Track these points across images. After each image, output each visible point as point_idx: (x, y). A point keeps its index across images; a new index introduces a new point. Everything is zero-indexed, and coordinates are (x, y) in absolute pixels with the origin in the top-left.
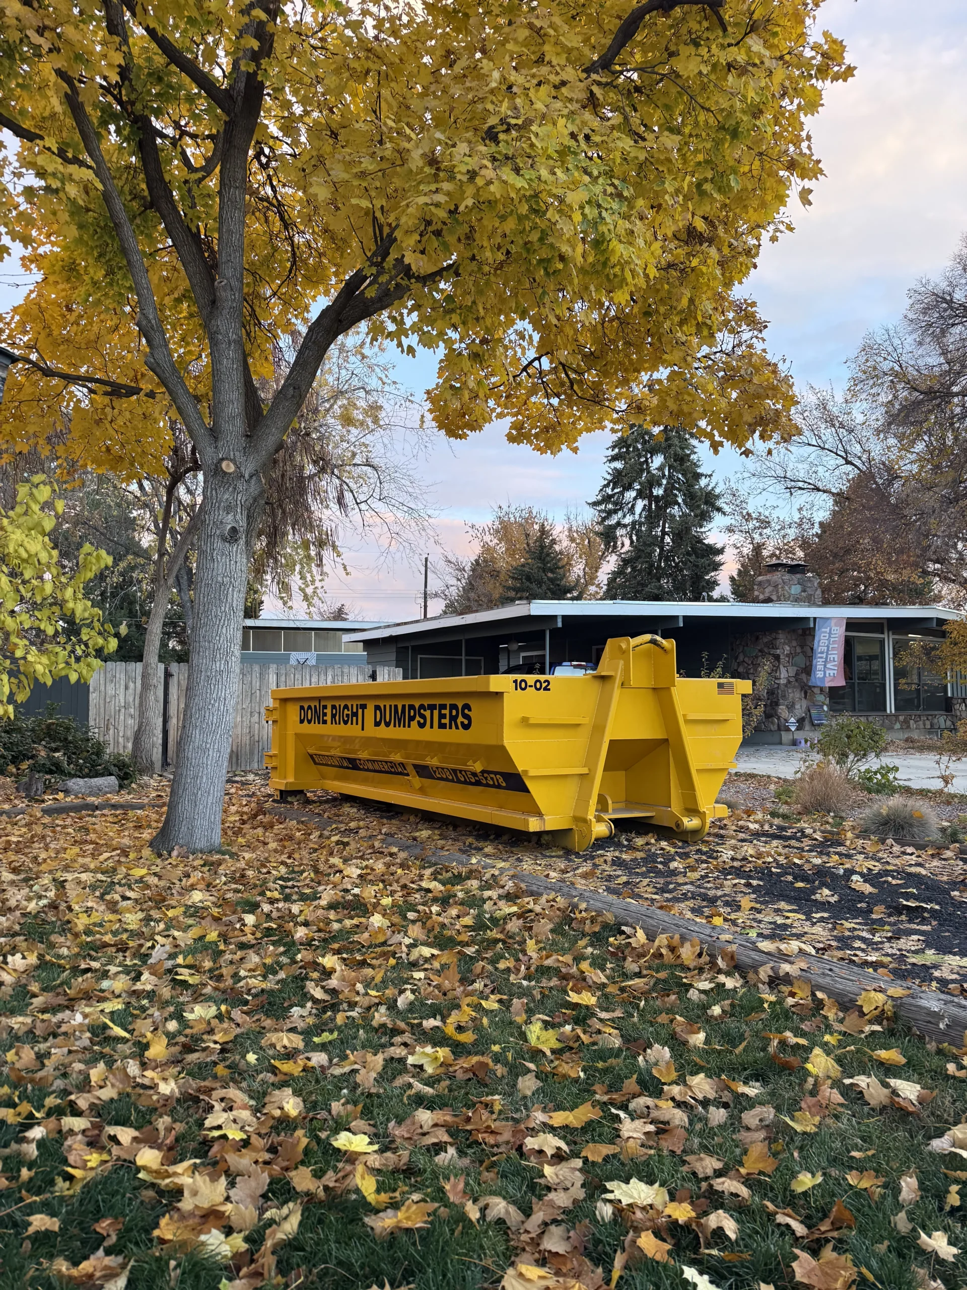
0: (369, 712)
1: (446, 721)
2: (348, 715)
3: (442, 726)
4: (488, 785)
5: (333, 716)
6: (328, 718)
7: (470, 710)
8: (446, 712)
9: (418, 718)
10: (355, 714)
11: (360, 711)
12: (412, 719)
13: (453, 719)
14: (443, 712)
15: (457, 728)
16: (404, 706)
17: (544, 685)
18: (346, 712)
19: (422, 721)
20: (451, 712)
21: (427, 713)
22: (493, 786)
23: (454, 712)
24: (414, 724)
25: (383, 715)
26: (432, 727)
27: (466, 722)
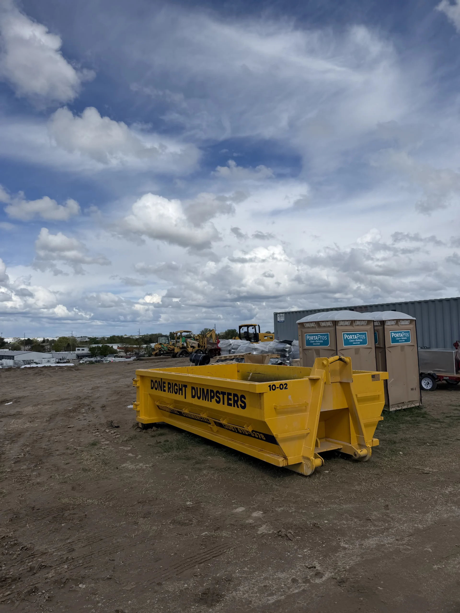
0: (189, 390)
1: (232, 402)
2: (177, 389)
3: (229, 405)
4: (255, 437)
5: (169, 388)
6: (166, 389)
7: (245, 399)
8: (231, 397)
9: (215, 398)
10: (181, 389)
11: (184, 388)
12: (212, 397)
13: (236, 402)
14: (230, 397)
15: (238, 407)
16: (207, 390)
17: (284, 386)
18: (176, 387)
19: (218, 400)
20: (234, 398)
21: (221, 396)
22: (258, 438)
23: (236, 398)
24: (214, 400)
25: (196, 393)
26: (224, 404)
27: (243, 405)
